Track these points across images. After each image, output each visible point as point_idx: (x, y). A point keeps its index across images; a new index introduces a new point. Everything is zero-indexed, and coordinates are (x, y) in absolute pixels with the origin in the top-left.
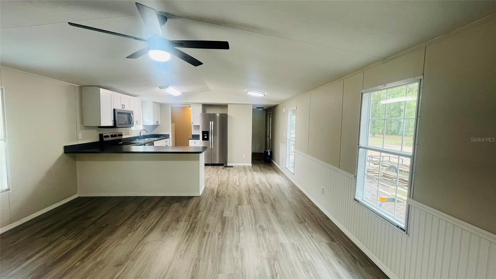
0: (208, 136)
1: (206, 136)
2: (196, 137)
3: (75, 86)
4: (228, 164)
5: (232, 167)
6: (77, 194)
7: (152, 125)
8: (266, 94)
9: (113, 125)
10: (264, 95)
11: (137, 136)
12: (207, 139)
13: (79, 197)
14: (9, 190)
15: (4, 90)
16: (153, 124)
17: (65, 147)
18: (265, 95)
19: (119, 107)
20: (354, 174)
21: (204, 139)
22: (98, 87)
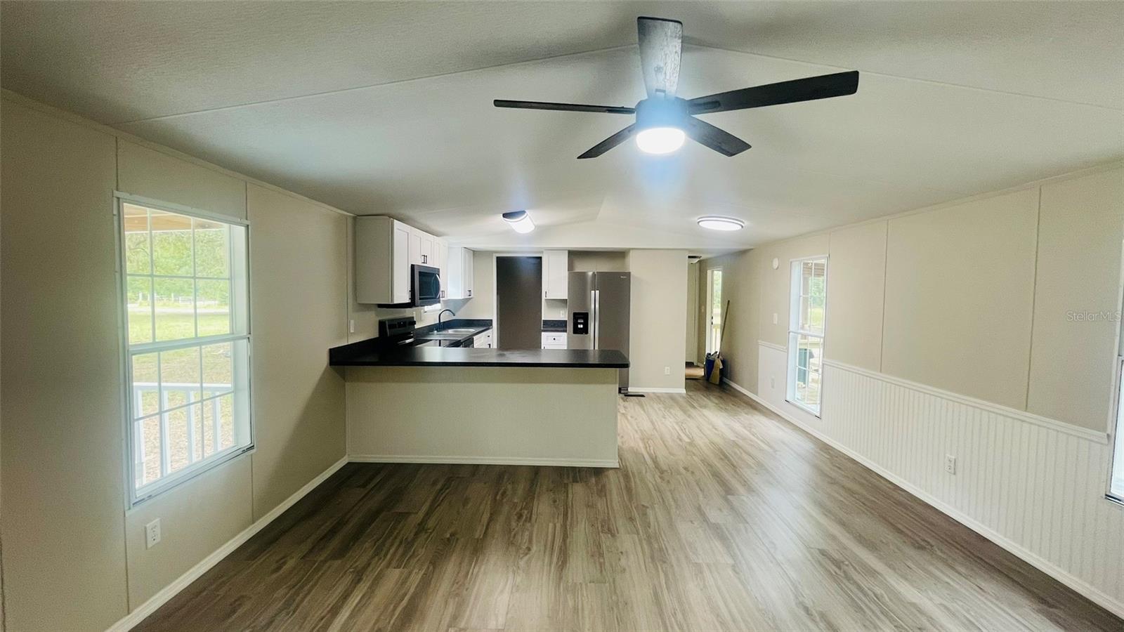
0: (586, 324)
1: (580, 323)
2: (558, 326)
3: (346, 217)
4: (631, 390)
5: (643, 396)
6: (346, 456)
7: (460, 298)
8: (746, 224)
9: (410, 301)
10: (740, 227)
11: (433, 323)
12: (585, 330)
13: (349, 463)
14: (252, 448)
15: (250, 227)
16: (463, 298)
17: (330, 350)
18: (742, 227)
19: (418, 262)
20: (1104, 429)
21: (576, 331)
22: (390, 217)
